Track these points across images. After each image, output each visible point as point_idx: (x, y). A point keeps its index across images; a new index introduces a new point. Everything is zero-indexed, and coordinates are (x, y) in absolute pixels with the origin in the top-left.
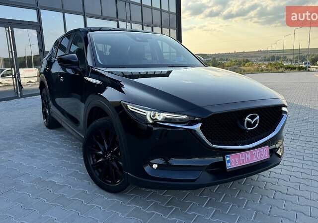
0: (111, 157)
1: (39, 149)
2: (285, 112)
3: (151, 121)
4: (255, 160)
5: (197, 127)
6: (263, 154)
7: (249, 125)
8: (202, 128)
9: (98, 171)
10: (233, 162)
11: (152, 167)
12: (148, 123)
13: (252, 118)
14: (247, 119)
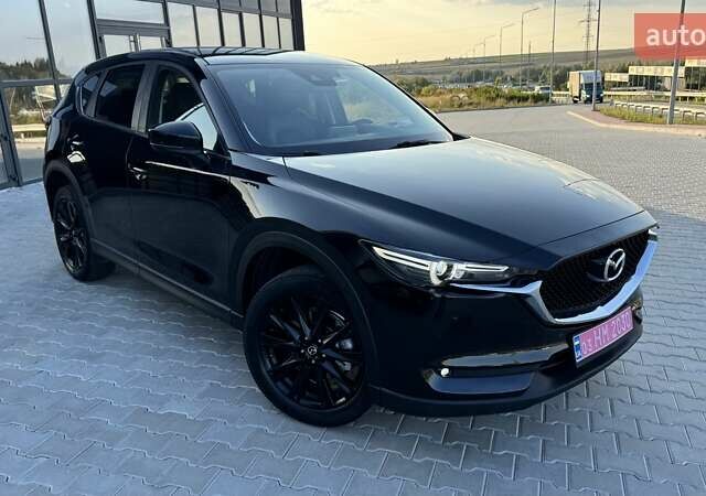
0: (319, 354)
1: (93, 337)
2: (655, 238)
3: (436, 282)
4: (616, 337)
5: (533, 288)
6: (624, 324)
7: (612, 271)
8: (542, 290)
9: (285, 384)
10: (586, 347)
11: (439, 373)
12: (431, 286)
13: (615, 258)
14: (609, 262)
